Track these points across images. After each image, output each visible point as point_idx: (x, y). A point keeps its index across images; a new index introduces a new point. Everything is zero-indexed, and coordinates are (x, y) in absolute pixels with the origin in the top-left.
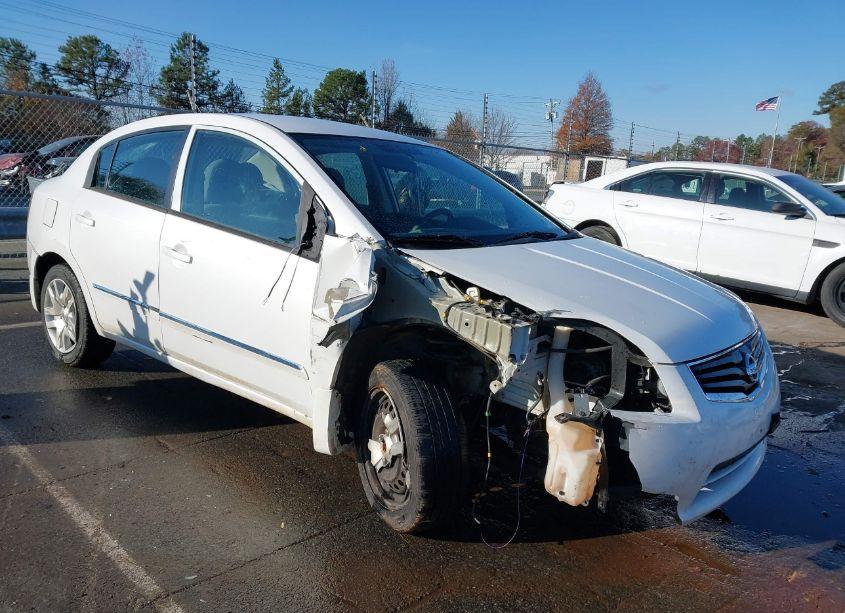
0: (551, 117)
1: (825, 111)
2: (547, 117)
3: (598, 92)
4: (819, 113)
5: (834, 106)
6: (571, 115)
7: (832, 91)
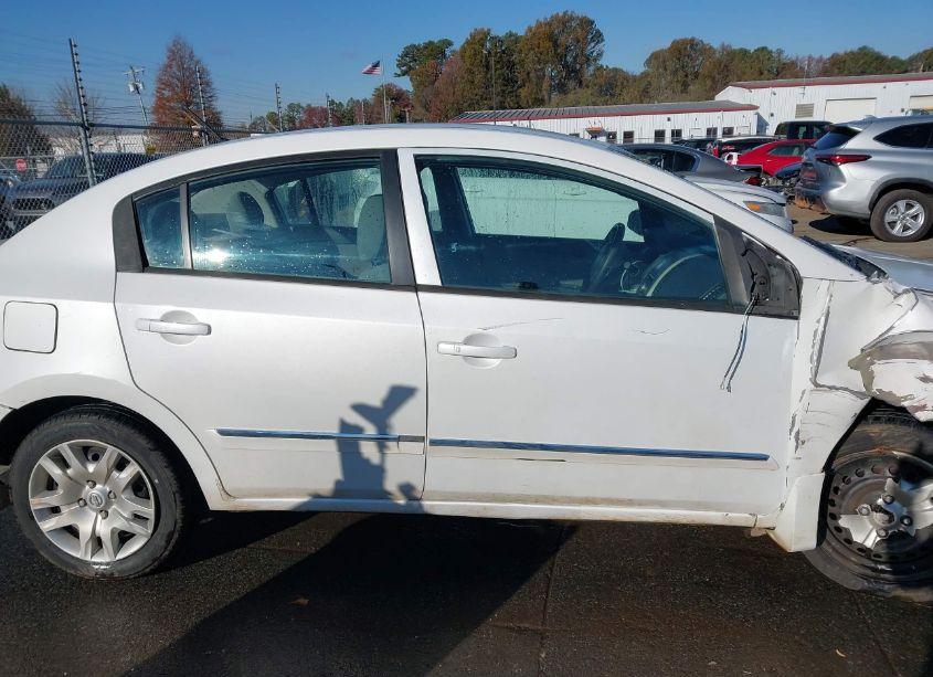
0: (137, 88)
1: (404, 74)
2: (132, 89)
3: (191, 56)
4: (399, 76)
5: (410, 68)
6: (164, 84)
7: (406, 54)
